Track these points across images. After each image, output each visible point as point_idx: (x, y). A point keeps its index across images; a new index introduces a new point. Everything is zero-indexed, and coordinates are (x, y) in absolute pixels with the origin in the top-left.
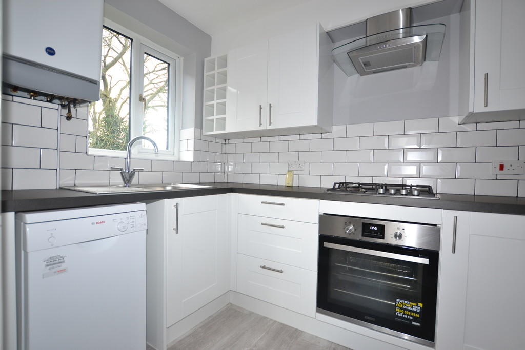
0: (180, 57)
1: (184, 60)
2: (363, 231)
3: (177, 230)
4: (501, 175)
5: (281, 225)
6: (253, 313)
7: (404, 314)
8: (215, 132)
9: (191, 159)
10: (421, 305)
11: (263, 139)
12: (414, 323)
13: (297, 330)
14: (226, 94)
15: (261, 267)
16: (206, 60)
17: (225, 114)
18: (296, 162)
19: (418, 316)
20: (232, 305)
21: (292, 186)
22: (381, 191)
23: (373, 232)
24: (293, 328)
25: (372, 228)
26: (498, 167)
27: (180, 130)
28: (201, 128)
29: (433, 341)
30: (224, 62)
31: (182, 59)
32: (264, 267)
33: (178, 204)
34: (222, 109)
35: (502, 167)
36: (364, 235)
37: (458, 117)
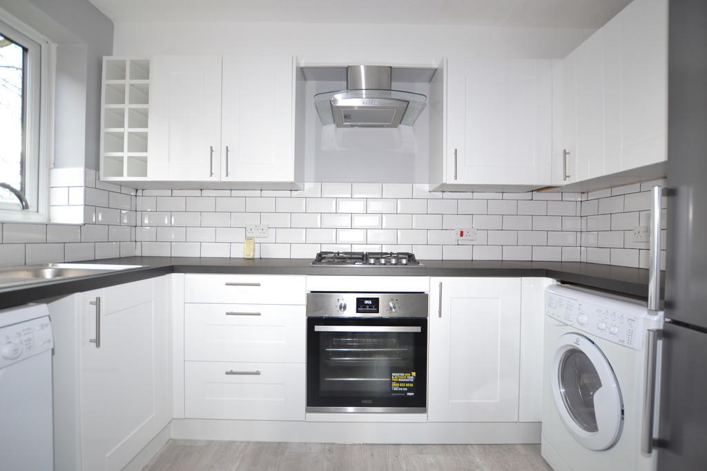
0: (49, 41)
1: (58, 48)
2: (358, 306)
3: (97, 342)
4: (462, 240)
5: (256, 312)
6: (212, 441)
7: (400, 387)
8: (125, 178)
9: (80, 221)
10: (414, 374)
11: (205, 193)
12: (409, 394)
13: (279, 444)
14: (147, 121)
15: (227, 373)
16: (105, 59)
17: (146, 151)
18: (256, 226)
19: (412, 385)
20: (174, 440)
21: (254, 259)
22: (372, 261)
23: (368, 307)
24: (274, 443)
25: (366, 302)
26: (459, 234)
27: (50, 169)
28: (97, 169)
29: (425, 406)
30: (143, 70)
31: (54, 46)
32: (231, 373)
33: (98, 300)
34: (141, 143)
35: (462, 234)
36: (358, 312)
37: (428, 185)
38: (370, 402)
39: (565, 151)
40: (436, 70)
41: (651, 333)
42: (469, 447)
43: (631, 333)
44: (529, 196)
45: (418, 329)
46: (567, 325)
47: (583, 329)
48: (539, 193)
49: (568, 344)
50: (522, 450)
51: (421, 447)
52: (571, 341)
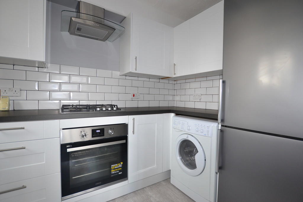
2: (93, 134)
4: (134, 98)
7: (115, 171)
10: (122, 163)
12: (120, 173)
19: (121, 169)
21: (8, 111)
22: (98, 109)
23: (98, 134)
25: (97, 131)
26: (133, 96)
29: (127, 177)
35: (134, 96)
36: (93, 137)
37: (119, 72)
38: (101, 183)
39: (174, 64)
40: (125, 18)
41: (219, 131)
42: (145, 189)
43: (208, 132)
44: (158, 80)
45: (124, 141)
46: (182, 131)
47: (189, 132)
48: (162, 80)
49: (183, 138)
50: (164, 183)
51: (125, 197)
52: (185, 137)
